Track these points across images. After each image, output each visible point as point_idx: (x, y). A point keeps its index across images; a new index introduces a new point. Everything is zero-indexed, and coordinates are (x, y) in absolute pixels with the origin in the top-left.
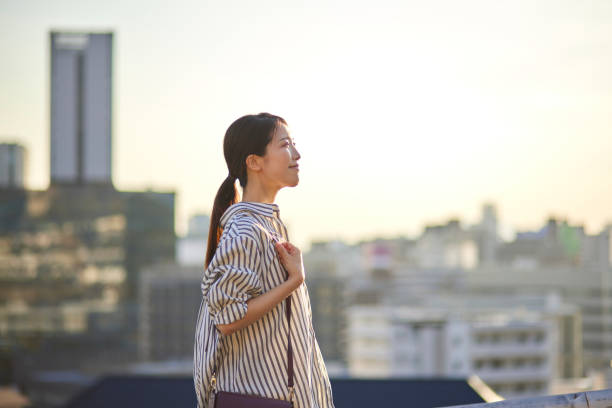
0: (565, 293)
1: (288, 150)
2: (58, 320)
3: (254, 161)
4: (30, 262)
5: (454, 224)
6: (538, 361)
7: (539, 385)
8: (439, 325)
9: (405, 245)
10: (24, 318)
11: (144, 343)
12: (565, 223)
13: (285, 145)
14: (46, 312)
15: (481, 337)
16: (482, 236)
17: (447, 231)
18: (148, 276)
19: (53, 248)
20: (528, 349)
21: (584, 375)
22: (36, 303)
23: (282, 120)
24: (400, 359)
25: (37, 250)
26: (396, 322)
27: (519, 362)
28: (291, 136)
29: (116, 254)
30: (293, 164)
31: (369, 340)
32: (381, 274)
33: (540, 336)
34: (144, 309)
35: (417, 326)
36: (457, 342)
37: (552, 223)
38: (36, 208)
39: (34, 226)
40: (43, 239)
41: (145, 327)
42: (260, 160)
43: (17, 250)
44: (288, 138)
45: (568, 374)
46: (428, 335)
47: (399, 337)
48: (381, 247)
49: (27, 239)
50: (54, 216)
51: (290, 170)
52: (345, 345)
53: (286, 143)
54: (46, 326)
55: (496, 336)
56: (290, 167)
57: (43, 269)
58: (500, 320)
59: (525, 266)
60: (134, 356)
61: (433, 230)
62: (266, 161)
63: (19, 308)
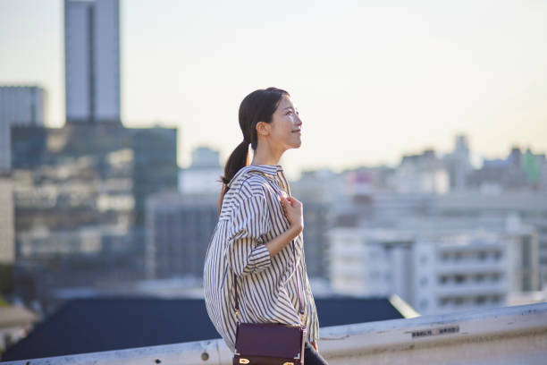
0: (524, 215)
1: (291, 117)
2: (76, 243)
3: (263, 127)
4: (51, 191)
5: (429, 154)
6: (496, 276)
7: (497, 298)
8: (408, 246)
9: (385, 172)
10: (46, 242)
11: (151, 264)
12: (529, 151)
13: (289, 113)
14: (65, 236)
15: (445, 256)
16: (454, 164)
17: (422, 160)
18: (153, 204)
19: (70, 179)
20: (488, 265)
21: (540, 289)
22: (57, 228)
23: (286, 93)
24: (374, 276)
25: (57, 181)
26: (370, 243)
27: (479, 277)
28: (295, 106)
29: (126, 184)
30: (296, 129)
31: (348, 259)
32: (362, 200)
33: (498, 254)
34: (150, 233)
35: (388, 246)
36: (424, 260)
37: (516, 151)
38: (55, 143)
39: (54, 160)
40: (64, 171)
41: (151, 248)
42: (267, 126)
43: (39, 182)
44: (291, 108)
45: (526, 287)
46: (398, 254)
47: (373, 256)
48: (362, 175)
49: (48, 171)
50: (71, 151)
51: (294, 135)
52: (328, 263)
53: (290, 111)
54: (64, 249)
55: (458, 255)
56: (293, 132)
57: (62, 198)
58: (463, 240)
59: (491, 191)
60: (141, 275)
61: (410, 159)
62: (273, 127)
63: (41, 232)
